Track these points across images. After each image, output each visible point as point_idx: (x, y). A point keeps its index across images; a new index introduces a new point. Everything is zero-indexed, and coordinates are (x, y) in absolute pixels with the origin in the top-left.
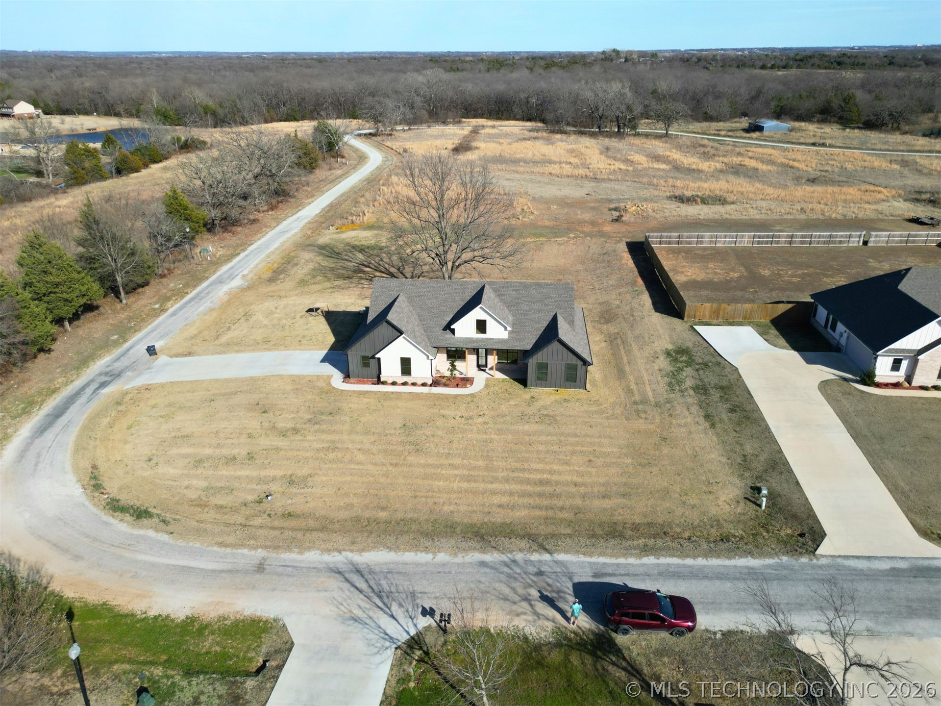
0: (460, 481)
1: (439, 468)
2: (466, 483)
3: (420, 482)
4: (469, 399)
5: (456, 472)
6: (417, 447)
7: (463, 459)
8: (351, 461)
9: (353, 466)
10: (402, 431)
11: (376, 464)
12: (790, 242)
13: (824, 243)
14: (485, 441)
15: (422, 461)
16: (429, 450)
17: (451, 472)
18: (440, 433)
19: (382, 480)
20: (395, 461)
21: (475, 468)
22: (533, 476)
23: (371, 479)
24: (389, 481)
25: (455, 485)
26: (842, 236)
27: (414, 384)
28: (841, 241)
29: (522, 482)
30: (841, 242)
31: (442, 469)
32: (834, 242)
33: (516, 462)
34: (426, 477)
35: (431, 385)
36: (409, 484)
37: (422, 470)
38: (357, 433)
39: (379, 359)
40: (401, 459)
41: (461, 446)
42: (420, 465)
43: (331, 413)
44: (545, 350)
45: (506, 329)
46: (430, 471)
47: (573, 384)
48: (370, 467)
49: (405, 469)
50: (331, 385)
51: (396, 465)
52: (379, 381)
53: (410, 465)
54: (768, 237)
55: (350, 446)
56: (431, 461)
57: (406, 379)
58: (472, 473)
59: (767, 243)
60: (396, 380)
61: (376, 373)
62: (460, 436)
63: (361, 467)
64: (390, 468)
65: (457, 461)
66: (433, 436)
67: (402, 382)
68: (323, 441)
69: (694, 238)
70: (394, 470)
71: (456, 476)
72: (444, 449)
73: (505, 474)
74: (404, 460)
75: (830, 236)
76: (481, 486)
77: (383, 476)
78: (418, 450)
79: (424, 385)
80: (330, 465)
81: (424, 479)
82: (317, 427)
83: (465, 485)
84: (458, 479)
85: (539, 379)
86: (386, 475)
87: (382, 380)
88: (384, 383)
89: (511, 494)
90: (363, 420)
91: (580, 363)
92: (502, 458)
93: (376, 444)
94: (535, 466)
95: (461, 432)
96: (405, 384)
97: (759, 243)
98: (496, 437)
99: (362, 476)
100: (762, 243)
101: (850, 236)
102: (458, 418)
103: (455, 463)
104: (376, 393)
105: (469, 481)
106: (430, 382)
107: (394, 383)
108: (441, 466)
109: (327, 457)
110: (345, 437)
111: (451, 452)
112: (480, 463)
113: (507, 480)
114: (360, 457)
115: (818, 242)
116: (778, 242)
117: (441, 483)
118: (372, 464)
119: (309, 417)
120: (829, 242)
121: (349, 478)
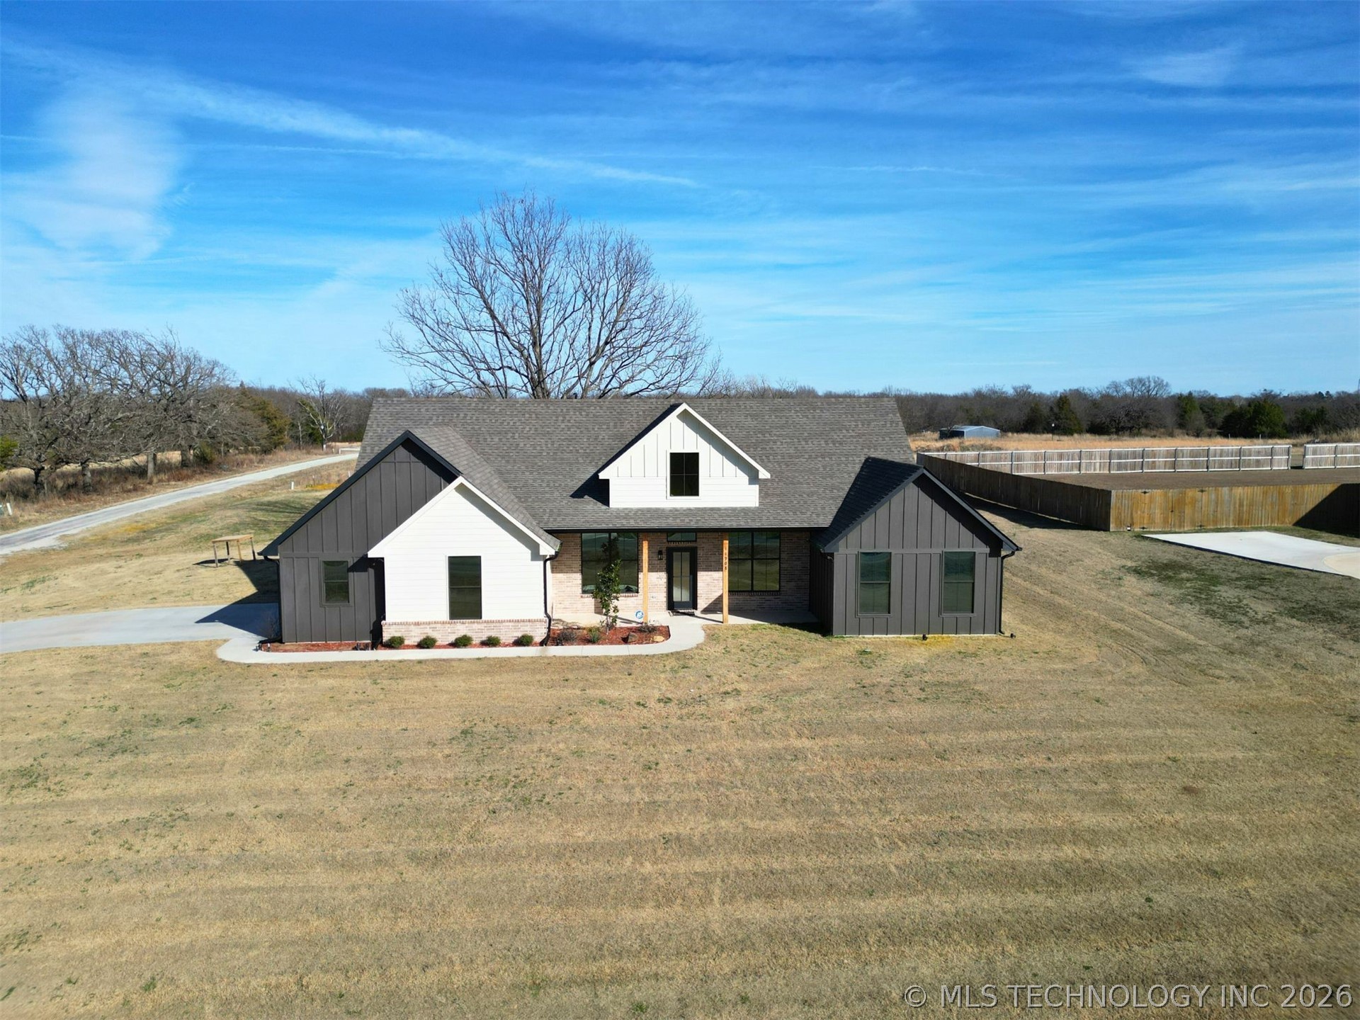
0: (729, 898)
1: (623, 854)
2: (756, 904)
3: (548, 916)
4: (671, 663)
5: (699, 865)
6: (522, 791)
7: (714, 816)
8: (238, 861)
9: (242, 879)
10: (457, 748)
11: (347, 865)
12: (1174, 465)
13: (1231, 464)
14: (776, 756)
15: (550, 837)
16: (571, 796)
17: (682, 867)
18: (601, 744)
19: (372, 925)
20: (432, 846)
21: (772, 844)
22: (1020, 856)
23: (320, 925)
24: (404, 924)
25: (715, 915)
26: (1259, 453)
27: (491, 642)
28: (1258, 461)
29: (993, 879)
30: (1258, 463)
31: (638, 858)
32: (1248, 464)
33: (926, 811)
34: (568, 898)
35: (543, 643)
36: (502, 931)
37: (553, 870)
38: (281, 764)
39: (379, 564)
40: (460, 835)
41: (691, 778)
42: (539, 853)
43: (192, 720)
44: (882, 511)
45: (753, 477)
46: (584, 870)
47: (963, 616)
48: (319, 876)
49: (480, 872)
50: (215, 657)
51: (439, 858)
52: (377, 640)
53: (500, 857)
54: (1134, 455)
55: (245, 808)
56: (581, 833)
57: (463, 628)
58: (765, 862)
59: (1134, 466)
60: (433, 634)
61: (365, 617)
62: (680, 749)
63: (279, 879)
64: (412, 873)
65: (694, 826)
66: (578, 754)
67: (452, 639)
68: (131, 802)
69: (1005, 460)
70: (427, 879)
71: (708, 878)
72: (629, 789)
73: (907, 854)
74: (471, 837)
75: (1240, 453)
76: (832, 911)
77: (377, 906)
78: (525, 801)
79: (523, 641)
80: (134, 886)
81: (567, 901)
82: (122, 760)
83: (757, 912)
84: (717, 892)
85: (865, 607)
86: (394, 904)
87: (386, 636)
88: (395, 644)
89: (980, 932)
90: (309, 728)
91: (982, 549)
92: (865, 802)
93: (355, 791)
94: (1002, 819)
95: (677, 737)
96: (462, 642)
97: (1120, 467)
98: (807, 743)
99: (274, 918)
100: (1125, 467)
101: (1272, 452)
102: (652, 703)
103: (684, 831)
104: (364, 665)
105: (768, 895)
106: (539, 633)
107: (426, 643)
108: (633, 847)
109: (129, 856)
110: (231, 781)
111: (660, 797)
112: (788, 825)
113: (927, 880)
114: (282, 842)
115: (1221, 464)
116: (1153, 465)
117: (647, 914)
118: (331, 863)
119: (104, 733)
120: (1239, 464)
121: (213, 932)
